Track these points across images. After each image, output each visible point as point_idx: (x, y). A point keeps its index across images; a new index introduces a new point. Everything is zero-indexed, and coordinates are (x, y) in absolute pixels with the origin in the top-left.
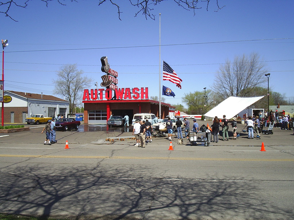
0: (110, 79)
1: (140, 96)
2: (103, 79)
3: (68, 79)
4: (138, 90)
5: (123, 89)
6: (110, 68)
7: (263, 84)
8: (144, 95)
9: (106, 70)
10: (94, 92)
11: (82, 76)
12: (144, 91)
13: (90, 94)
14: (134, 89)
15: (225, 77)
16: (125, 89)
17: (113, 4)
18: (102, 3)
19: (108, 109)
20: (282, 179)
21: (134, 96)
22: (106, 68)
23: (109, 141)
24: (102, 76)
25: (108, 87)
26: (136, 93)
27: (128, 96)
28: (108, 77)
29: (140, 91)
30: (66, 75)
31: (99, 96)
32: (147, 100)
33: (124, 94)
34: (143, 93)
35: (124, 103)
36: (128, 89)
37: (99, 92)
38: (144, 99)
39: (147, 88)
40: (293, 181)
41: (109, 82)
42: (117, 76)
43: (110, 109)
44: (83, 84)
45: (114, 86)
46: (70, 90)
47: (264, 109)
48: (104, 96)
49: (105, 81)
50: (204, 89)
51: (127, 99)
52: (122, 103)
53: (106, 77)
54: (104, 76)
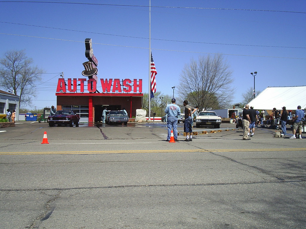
1: (133, 89)
2: (85, 66)
4: (130, 81)
5: (111, 80)
8: (138, 88)
9: (91, 55)
14: (124, 81)
16: (113, 80)
19: (91, 104)
21: (124, 89)
22: (91, 52)
24: (84, 63)
25: (91, 77)
26: (128, 85)
27: (117, 89)
28: (91, 64)
29: (133, 83)
32: (140, 94)
33: (112, 87)
34: (135, 85)
36: (117, 80)
37: (79, 82)
38: (138, 92)
39: (141, 80)
41: (93, 71)
43: (93, 104)
44: (33, 75)
47: (238, 110)
49: (88, 69)
50: (172, 88)
51: (116, 93)
52: (110, 97)
53: (89, 64)
54: (87, 62)
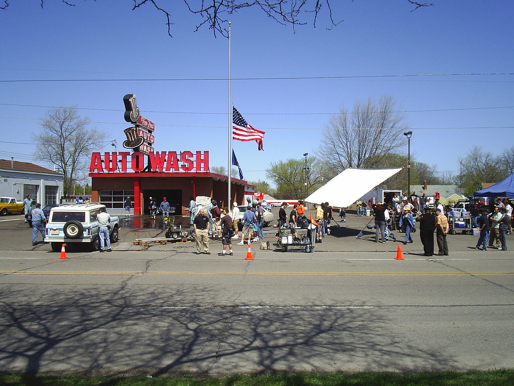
0: (141, 134)
1: (195, 166)
2: (126, 134)
3: (62, 133)
4: (191, 155)
5: (164, 153)
6: (140, 115)
7: (401, 149)
8: (202, 165)
9: (133, 118)
10: (111, 158)
11: (88, 128)
12: (202, 157)
13: (103, 161)
14: (183, 154)
15: (339, 136)
16: (167, 153)
17: (159, 9)
18: (138, 6)
19: (137, 188)
20: (429, 304)
21: (183, 167)
22: (133, 114)
23: (139, 244)
24: (126, 130)
25: (136, 150)
26: (188, 161)
27: (172, 166)
28: (136, 131)
29: (195, 157)
30: (58, 125)
31: (120, 165)
32: (207, 173)
33: (165, 163)
34: (199, 161)
35: (166, 179)
36: (173, 154)
38: (202, 170)
39: (206, 153)
40: (446, 307)
41: (138, 140)
42: (153, 129)
43: (140, 188)
44: (90, 142)
45: (147, 147)
46: (66, 152)
47: (401, 191)
48: (129, 165)
49: (132, 138)
50: (304, 155)
51: (171, 171)
52: (163, 178)
53: (133, 130)
54: (130, 129)
